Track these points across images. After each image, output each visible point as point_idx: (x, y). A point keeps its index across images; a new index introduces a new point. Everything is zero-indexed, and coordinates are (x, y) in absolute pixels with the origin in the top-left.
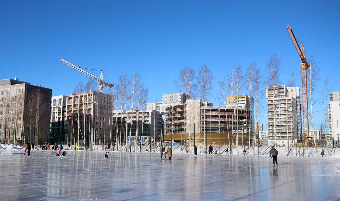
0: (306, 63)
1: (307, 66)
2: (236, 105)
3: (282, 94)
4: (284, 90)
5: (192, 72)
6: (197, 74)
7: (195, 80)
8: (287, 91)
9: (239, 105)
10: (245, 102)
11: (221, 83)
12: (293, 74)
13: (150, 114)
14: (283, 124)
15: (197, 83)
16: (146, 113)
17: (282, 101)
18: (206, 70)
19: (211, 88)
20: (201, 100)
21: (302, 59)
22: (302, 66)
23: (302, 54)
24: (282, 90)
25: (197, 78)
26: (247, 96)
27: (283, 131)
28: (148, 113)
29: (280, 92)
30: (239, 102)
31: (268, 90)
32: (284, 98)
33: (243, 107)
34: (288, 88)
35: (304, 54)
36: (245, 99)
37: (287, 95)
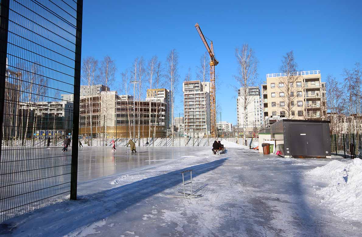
0: (215, 60)
1: (216, 63)
2: (156, 99)
3: (197, 88)
4: (199, 85)
5: (96, 62)
6: (100, 65)
7: (97, 70)
8: (202, 86)
9: (158, 98)
10: (164, 96)
11: (123, 75)
12: (190, 69)
13: (64, 106)
14: (198, 117)
15: (99, 73)
16: (60, 105)
17: (197, 95)
18: (109, 61)
19: (113, 80)
20: (116, 93)
21: (211, 56)
22: (211, 62)
23: (211, 52)
24: (197, 85)
25: (100, 69)
26: (166, 90)
27: (197, 124)
28: (62, 105)
29: (195, 87)
30: (159, 96)
31: (185, 84)
32: (199, 92)
33: (162, 100)
34: (202, 83)
35: (213, 52)
36: (164, 92)
37: (202, 90)
